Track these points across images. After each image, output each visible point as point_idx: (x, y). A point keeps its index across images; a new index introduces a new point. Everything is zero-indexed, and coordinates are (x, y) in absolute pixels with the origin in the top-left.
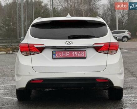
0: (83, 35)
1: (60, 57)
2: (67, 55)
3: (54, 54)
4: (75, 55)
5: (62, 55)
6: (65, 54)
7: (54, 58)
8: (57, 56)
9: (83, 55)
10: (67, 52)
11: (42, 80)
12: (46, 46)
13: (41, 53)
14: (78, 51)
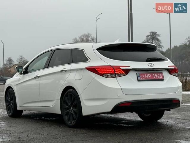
0: (158, 58)
1: (144, 79)
2: (149, 77)
3: (139, 76)
4: (155, 77)
5: (145, 76)
6: (147, 76)
7: (139, 80)
8: (142, 78)
9: (161, 77)
10: (149, 74)
11: (131, 103)
12: (133, 68)
13: (126, 75)
14: (157, 74)
